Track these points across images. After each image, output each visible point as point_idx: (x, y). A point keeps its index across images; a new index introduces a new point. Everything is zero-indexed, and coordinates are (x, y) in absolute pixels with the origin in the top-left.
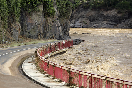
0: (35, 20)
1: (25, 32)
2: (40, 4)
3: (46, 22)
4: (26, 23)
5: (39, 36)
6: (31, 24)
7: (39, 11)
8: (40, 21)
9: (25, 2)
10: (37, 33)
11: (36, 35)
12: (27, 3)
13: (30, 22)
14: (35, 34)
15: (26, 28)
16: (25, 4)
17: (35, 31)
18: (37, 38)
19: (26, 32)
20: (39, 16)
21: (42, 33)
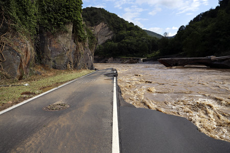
0: (62, 45)
1: (47, 61)
2: (68, 23)
3: (77, 48)
4: (49, 48)
5: (69, 66)
6: (56, 50)
7: (67, 32)
8: (69, 45)
9: (45, 19)
10: (66, 61)
11: (65, 65)
12: (49, 20)
13: (54, 47)
14: (63, 63)
15: (49, 55)
16: (46, 21)
17: (62, 59)
18: (65, 68)
19: (49, 60)
20: (68, 39)
21: (72, 61)
